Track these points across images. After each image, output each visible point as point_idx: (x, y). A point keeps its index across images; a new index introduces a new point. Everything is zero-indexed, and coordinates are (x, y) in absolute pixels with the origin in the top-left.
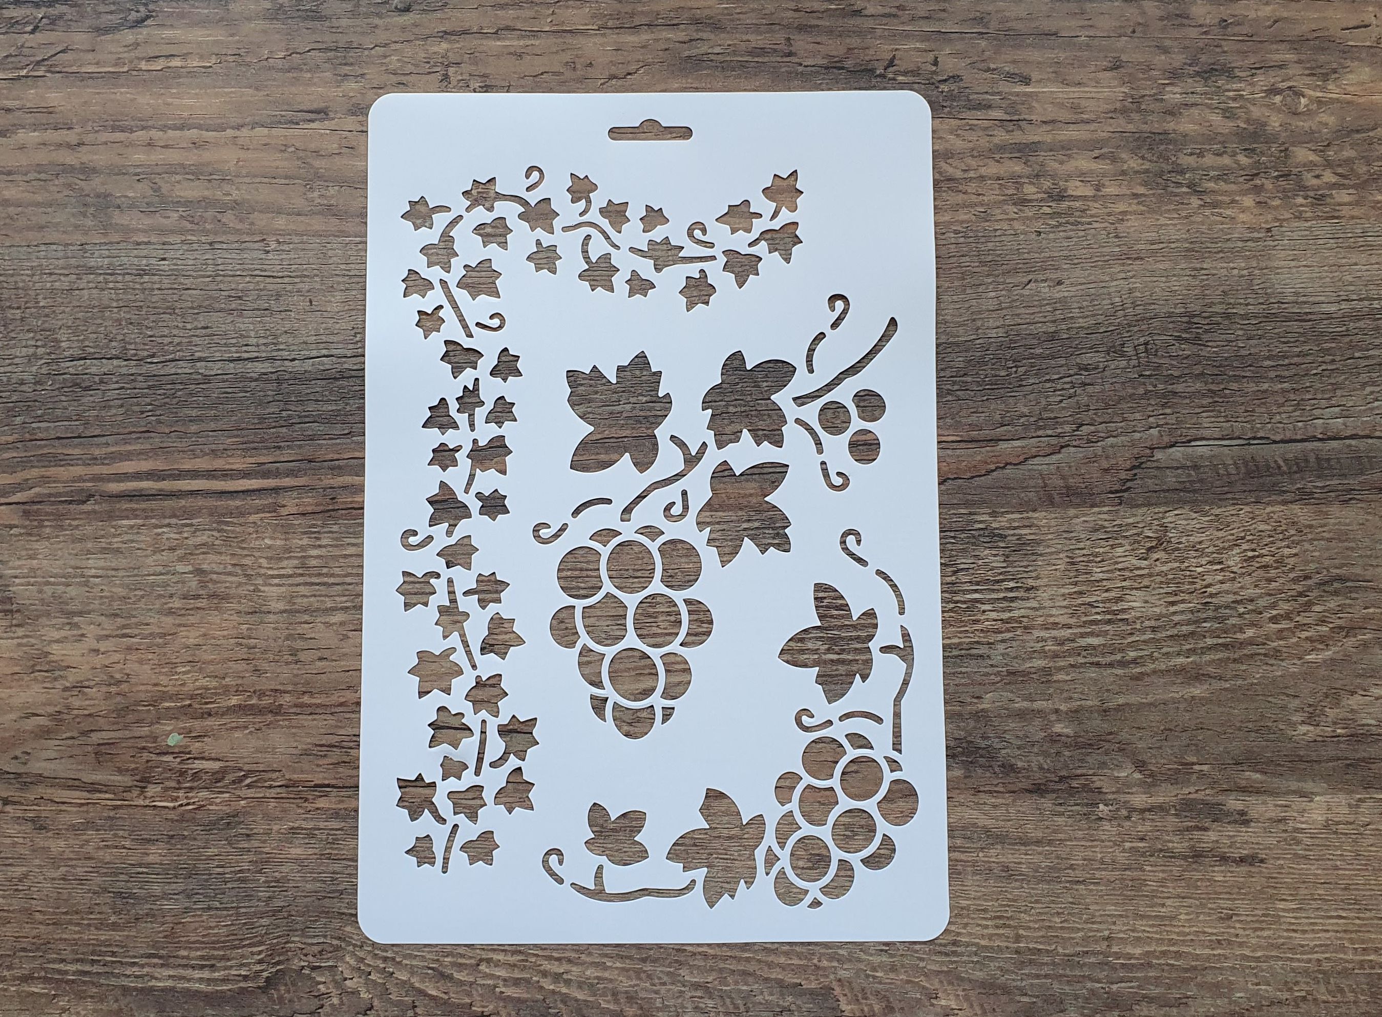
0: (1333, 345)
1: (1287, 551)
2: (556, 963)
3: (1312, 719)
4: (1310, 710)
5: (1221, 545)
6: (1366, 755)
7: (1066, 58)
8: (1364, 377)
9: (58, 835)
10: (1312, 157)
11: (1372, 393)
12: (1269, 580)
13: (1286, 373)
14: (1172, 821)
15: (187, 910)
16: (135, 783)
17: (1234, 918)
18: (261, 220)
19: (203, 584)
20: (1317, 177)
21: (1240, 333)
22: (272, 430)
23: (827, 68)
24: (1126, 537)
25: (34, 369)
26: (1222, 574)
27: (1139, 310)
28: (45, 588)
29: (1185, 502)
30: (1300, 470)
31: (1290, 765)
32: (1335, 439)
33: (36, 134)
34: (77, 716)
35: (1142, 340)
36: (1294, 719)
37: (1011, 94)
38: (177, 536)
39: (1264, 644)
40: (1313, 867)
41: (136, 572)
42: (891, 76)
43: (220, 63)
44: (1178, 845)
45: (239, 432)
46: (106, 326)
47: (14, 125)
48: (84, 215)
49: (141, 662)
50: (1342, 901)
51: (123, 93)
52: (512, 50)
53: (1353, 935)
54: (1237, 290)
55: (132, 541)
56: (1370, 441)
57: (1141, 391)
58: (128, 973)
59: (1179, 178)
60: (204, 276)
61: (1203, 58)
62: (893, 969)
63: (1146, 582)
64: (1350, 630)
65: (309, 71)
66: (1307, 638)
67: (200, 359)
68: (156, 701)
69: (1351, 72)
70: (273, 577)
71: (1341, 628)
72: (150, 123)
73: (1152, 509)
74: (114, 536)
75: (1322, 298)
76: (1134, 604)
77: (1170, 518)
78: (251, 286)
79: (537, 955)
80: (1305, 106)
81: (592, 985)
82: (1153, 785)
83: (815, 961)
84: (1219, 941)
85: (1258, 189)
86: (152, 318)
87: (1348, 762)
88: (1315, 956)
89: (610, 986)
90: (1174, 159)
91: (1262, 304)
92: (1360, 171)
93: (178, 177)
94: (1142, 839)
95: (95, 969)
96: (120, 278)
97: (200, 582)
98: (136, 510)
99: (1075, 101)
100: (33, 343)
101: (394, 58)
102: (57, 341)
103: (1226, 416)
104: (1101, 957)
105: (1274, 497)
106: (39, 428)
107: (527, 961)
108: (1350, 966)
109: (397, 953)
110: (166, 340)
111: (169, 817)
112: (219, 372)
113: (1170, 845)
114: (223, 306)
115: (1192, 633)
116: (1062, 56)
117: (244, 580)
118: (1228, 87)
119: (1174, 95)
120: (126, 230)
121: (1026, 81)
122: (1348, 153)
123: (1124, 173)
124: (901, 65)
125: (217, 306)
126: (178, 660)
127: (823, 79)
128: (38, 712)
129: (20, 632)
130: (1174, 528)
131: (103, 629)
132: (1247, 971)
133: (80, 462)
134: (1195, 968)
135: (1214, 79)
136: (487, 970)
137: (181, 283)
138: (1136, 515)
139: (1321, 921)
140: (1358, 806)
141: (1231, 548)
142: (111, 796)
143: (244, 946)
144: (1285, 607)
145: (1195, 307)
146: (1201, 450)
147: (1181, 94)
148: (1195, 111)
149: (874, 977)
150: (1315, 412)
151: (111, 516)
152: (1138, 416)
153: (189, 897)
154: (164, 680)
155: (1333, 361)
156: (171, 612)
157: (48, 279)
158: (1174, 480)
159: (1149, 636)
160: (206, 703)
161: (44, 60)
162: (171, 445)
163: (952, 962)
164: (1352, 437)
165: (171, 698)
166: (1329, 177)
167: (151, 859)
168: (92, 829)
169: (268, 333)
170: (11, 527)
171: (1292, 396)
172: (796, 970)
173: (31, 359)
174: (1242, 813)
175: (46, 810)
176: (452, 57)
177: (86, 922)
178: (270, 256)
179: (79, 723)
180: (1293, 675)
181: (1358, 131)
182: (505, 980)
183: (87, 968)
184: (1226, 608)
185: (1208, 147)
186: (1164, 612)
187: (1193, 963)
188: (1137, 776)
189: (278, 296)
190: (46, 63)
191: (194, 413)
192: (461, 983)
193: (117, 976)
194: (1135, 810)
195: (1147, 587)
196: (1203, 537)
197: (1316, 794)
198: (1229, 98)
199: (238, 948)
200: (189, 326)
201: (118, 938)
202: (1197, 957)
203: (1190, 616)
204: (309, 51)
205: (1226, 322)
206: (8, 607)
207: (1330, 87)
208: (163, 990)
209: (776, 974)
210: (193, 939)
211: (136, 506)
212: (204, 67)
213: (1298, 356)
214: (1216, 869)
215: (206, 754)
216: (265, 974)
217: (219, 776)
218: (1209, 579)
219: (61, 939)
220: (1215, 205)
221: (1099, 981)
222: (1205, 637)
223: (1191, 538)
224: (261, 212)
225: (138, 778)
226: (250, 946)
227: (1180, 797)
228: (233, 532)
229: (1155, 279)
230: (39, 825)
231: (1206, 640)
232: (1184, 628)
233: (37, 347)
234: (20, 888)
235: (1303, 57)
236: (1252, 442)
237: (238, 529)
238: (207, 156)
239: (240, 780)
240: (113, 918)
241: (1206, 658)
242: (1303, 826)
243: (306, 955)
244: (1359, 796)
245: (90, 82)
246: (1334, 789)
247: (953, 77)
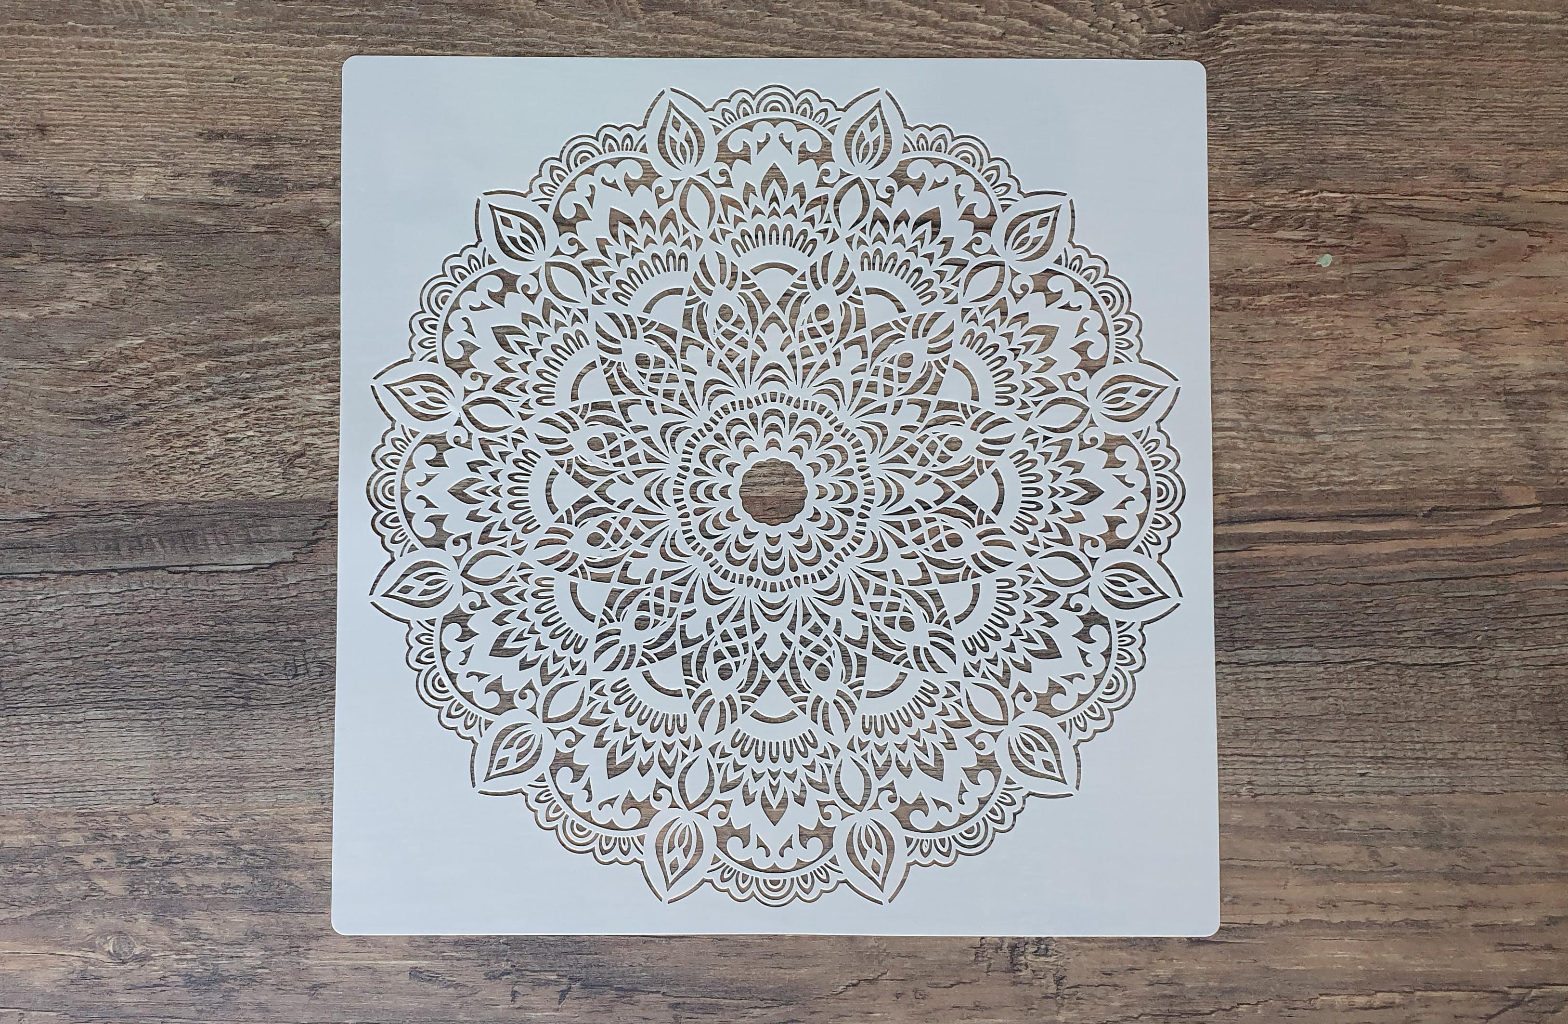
0: (94, 673)
1: (157, 452)
2: (924, 35)
3: (141, 277)
4: (141, 287)
5: (226, 458)
6: (88, 241)
7: (370, 999)
8: (64, 637)
9: (1442, 164)
10: (103, 883)
11: (56, 621)
12: (177, 421)
13: (146, 643)
14: (291, 175)
15: (1305, 87)
16: (1362, 216)
17: (232, 78)
18: (1258, 819)
19: (1303, 421)
20: (100, 861)
21: (193, 687)
22: (1236, 586)
23: (635, 990)
24: (326, 467)
25: (1498, 654)
26: (226, 429)
27: (301, 713)
28: (1470, 418)
29: (261, 504)
30: (138, 538)
31: (167, 232)
32: (99, 571)
33: (1515, 920)
34: (1429, 284)
35: (300, 680)
36: (160, 278)
37: (432, 958)
38: (1333, 473)
39: (186, 355)
40: (149, 129)
41: (1375, 435)
42: (565, 980)
43: (1310, 1000)
44: (285, 151)
45: (1273, 584)
46: (1421, 700)
47: (1541, 931)
48: (1453, 826)
49: (1364, 340)
50: (121, 96)
51: (1418, 965)
52: (986, 1013)
53: (112, 61)
54: (194, 734)
55: (1380, 467)
56: (62, 569)
57: (304, 625)
58: (1362, 26)
59: (251, 860)
60: (1318, 755)
61: (217, 998)
62: (580, 29)
63: (308, 421)
64: (96, 369)
65: (1212, 989)
66: (141, 361)
67: (1318, 663)
68: (1347, 300)
69: (55, 981)
70: (1230, 429)
71: (105, 372)
72: (1386, 930)
73: (298, 497)
74: (1399, 473)
75: (103, 725)
76: (321, 397)
77: (279, 489)
78: (1265, 745)
79: (944, 43)
80: (108, 942)
81: (888, 13)
82: (309, 212)
83: (660, 37)
84: (249, 55)
85: (166, 847)
86: (1373, 710)
87: (106, 234)
88: (152, 41)
89: (869, 13)
90: (256, 882)
91: (169, 719)
92: (52, 866)
93: (1350, 867)
94: (323, 157)
95: (1398, 29)
96: (1409, 754)
97: (1306, 424)
98: (1379, 500)
99: (360, 949)
100: (1501, 683)
101: (1117, 1004)
102: (1474, 685)
103: (214, 596)
104: (370, 40)
105: (167, 509)
106: (1489, 589)
107: (954, 37)
108: (118, 32)
109: (1088, 46)
110: (1354, 685)
111: (1326, 182)
112: (1297, 650)
113: (294, 151)
114: (1295, 723)
115: (261, 366)
116: (373, 1002)
117: (1261, 425)
118: (192, 964)
119: (253, 955)
120: (1404, 807)
121: (414, 973)
122: (63, 888)
123: (311, 867)
124: (552, 992)
125: (1303, 723)
126: (1326, 342)
127: (638, 977)
128: (1471, 289)
129: (1495, 372)
130: (276, 477)
131: (1406, 375)
132: (222, 26)
133: (1442, 552)
134: (275, 29)
135: (207, 974)
136: (995, 29)
137: (1342, 748)
138: (316, 491)
139: (146, 75)
140: (99, 189)
141: (216, 456)
142: (1388, 203)
143: (1243, 53)
144: (162, 394)
145: (242, 715)
146: (242, 560)
147: (245, 957)
148: (230, 936)
149: (601, 22)
150: (120, 600)
151: (1405, 494)
152: (308, 597)
153: (1302, 104)
154: (1340, 322)
155: (95, 656)
156: (1336, 392)
157: (1488, 754)
158: (273, 529)
159: (307, 365)
160: (1293, 298)
161: (1512, 1007)
162: (1345, 571)
163: (520, 36)
164: (79, 573)
165: (1331, 303)
166: (87, 860)
167: (1345, 140)
168: (1407, 170)
169: (1245, 692)
170: (1511, 483)
171: (142, 618)
172: (682, 29)
173: (1503, 665)
174: (219, 183)
175: (1457, 188)
176: (1051, 1005)
177: (1409, 76)
178: (1246, 779)
179: (1426, 277)
180: (157, 323)
181: (52, 912)
182: (976, 19)
183: (1406, 31)
184: (225, 393)
185: (218, 896)
186: (290, 389)
187: (275, 34)
188: (325, 221)
189: (1236, 734)
190: (1511, 1003)
191: (1322, 604)
192: (1021, 17)
193: (1373, 23)
194: (329, 187)
195: (306, 415)
196: (246, 467)
197: (141, 201)
198: (192, 952)
199: (1247, 51)
200: (1331, 700)
201: (1375, 61)
202: (272, 40)
203: (263, 385)
204: (1212, 1012)
205: (208, 699)
206: (1509, 398)
207: (81, 963)
208: (1324, 10)
209: (699, 25)
210: (1297, 60)
211: (1380, 505)
212: (1327, 995)
213: (133, 661)
214: (248, 127)
215: (1291, 245)
216: (1221, 25)
217: (1276, 223)
218: (241, 423)
219: (1434, 59)
220: (212, 830)
221: (372, 17)
222: (248, 363)
223: (258, 466)
224: (1258, 828)
225: (1362, 221)
226: (1238, 53)
227: (282, 200)
228: (1274, 477)
229: (283, 747)
230: (1463, 173)
231: (246, 360)
232: (269, 372)
233: (1496, 678)
234: (1479, 109)
235: (107, 998)
236: (188, 569)
237: (1270, 479)
238: (1321, 892)
239: (1254, 219)
240: (1380, 80)
241: (247, 342)
242: (157, 170)
243: (1180, 44)
244: (98, 199)
245: (1456, 980)
246: (123, 206)
247: (495, 978)
